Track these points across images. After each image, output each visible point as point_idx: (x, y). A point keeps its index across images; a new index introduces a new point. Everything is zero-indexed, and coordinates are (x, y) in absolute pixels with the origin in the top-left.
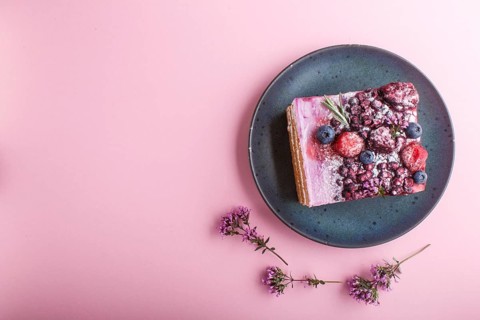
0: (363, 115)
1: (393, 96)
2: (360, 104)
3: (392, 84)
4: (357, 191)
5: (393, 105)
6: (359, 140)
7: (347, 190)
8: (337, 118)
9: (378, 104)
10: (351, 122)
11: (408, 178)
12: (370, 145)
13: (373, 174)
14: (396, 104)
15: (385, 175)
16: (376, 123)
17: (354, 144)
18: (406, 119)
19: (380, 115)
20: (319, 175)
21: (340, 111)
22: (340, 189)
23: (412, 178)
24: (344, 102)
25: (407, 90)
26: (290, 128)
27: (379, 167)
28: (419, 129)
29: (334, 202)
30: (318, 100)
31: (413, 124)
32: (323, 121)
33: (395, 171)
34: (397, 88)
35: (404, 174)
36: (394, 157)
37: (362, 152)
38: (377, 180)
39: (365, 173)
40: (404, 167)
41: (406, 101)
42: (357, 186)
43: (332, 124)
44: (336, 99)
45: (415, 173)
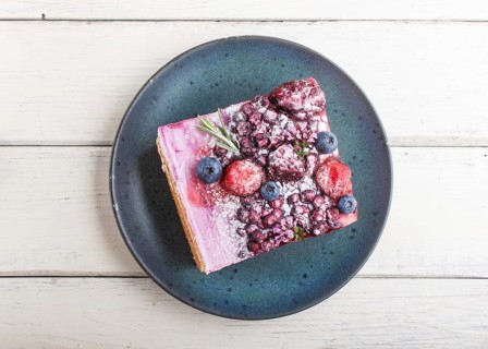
0: (255, 134)
1: (290, 101)
2: (248, 118)
3: (285, 85)
4: (267, 240)
5: (291, 113)
6: (256, 169)
7: (253, 241)
8: (221, 145)
9: (271, 115)
10: (241, 147)
11: (331, 208)
12: (272, 174)
13: (283, 212)
14: (296, 112)
15: (299, 210)
16: (273, 142)
17: (249, 176)
18: (313, 128)
19: (277, 131)
20: (212, 226)
21: (224, 134)
22: (244, 240)
23: (337, 207)
24: (227, 120)
25: (307, 90)
27: (290, 200)
28: (332, 140)
29: (239, 260)
30: (191, 124)
31: (322, 133)
32: (204, 152)
33: (311, 201)
34: (293, 89)
35: (323, 204)
36: (307, 184)
37: (262, 185)
38: (291, 219)
39: (272, 213)
40: (323, 194)
41: (307, 106)
42: (265, 232)
43: (215, 154)
44: (215, 118)
45: (338, 199)
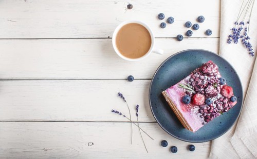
0: (198, 84)
1: (207, 71)
2: (194, 80)
4: (211, 117)
5: (208, 75)
6: (202, 96)
7: (206, 119)
8: (188, 91)
9: (202, 77)
10: (195, 90)
11: (229, 102)
12: (207, 96)
13: (214, 107)
14: (210, 74)
15: (219, 105)
16: (205, 85)
17: (200, 98)
18: (216, 78)
19: (205, 82)
20: (191, 117)
21: (188, 87)
22: (203, 119)
24: (187, 82)
25: (212, 66)
26: (167, 100)
27: (215, 103)
28: (224, 80)
29: (203, 125)
30: (176, 86)
31: (220, 78)
32: (183, 94)
33: (222, 101)
34: (207, 67)
35: (226, 101)
36: (219, 96)
37: (205, 100)
38: (217, 109)
39: (211, 109)
40: (225, 98)
41: (214, 71)
42: (209, 115)
43: (187, 94)
44: (183, 82)
45: (230, 98)
